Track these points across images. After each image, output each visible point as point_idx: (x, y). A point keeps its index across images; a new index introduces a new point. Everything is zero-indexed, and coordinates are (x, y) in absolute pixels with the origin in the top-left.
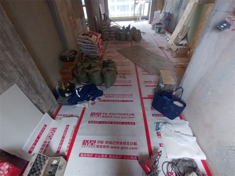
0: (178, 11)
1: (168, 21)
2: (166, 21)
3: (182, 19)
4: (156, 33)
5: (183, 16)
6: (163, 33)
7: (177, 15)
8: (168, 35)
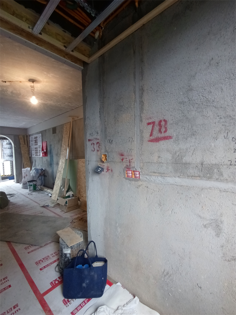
0: (51, 167)
1: (43, 177)
2: (40, 177)
3: (59, 173)
4: (31, 192)
5: (59, 171)
6: (41, 190)
7: (51, 170)
8: (49, 191)
